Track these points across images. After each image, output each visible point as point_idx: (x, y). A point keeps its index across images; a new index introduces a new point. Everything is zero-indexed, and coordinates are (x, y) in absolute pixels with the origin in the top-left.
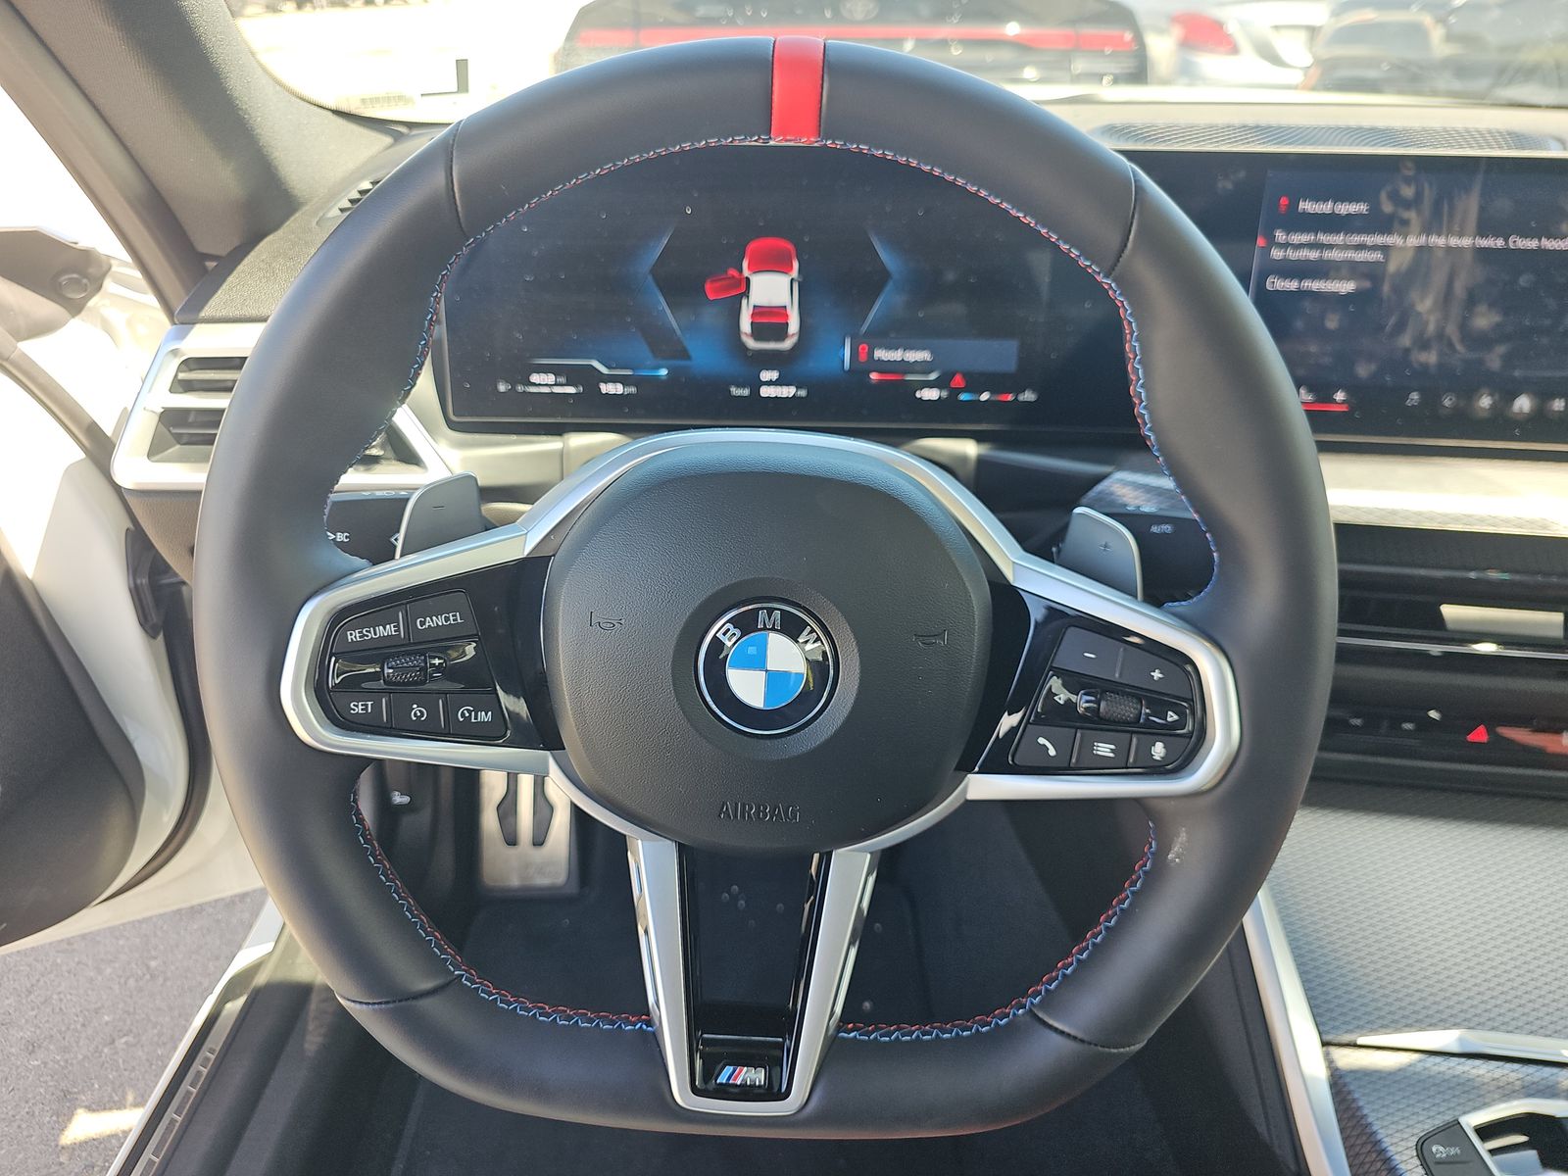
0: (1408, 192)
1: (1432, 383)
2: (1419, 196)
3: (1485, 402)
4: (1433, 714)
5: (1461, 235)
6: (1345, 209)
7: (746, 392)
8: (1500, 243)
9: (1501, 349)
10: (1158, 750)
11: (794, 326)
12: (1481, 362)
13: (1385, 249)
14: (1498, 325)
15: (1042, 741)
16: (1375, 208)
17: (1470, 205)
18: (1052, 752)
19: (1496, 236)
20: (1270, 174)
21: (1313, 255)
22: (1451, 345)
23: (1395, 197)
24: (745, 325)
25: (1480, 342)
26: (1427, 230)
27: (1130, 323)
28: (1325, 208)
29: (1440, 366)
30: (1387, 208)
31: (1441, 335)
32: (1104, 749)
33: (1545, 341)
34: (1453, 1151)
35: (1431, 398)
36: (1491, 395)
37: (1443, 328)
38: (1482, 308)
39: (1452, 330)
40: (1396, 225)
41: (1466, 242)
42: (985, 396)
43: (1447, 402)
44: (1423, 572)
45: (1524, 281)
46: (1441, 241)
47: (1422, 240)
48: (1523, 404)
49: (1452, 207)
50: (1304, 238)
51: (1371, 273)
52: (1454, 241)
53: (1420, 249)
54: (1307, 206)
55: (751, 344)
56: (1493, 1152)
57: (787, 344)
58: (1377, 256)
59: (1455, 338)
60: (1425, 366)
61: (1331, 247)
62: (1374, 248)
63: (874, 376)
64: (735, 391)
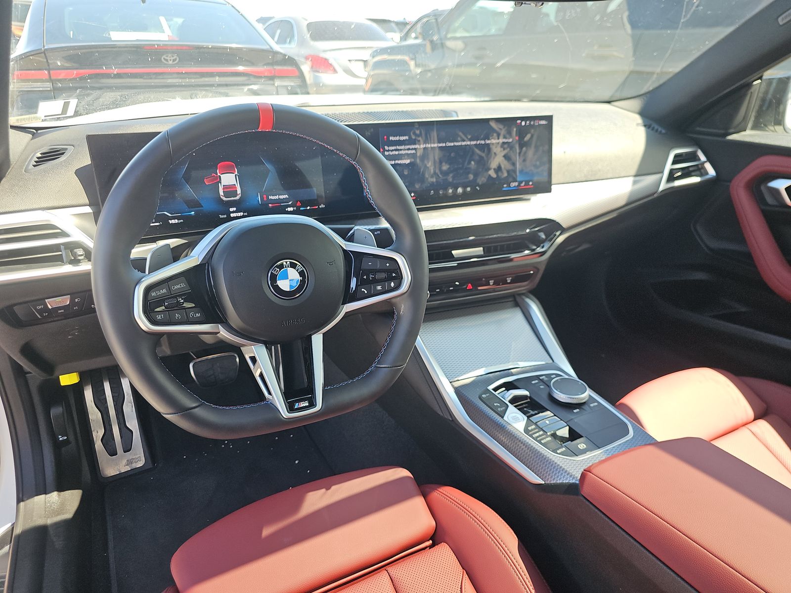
0: (418, 132)
1: (436, 187)
2: (420, 132)
3: (450, 191)
4: (457, 283)
5: (434, 143)
6: (402, 138)
7: (225, 216)
8: (444, 145)
9: (451, 175)
10: (392, 284)
11: (239, 191)
12: (447, 179)
13: (415, 149)
14: (449, 168)
15: (363, 290)
16: (410, 137)
17: (434, 134)
18: (366, 292)
19: (443, 143)
20: (380, 129)
21: (397, 153)
22: (438, 176)
23: (415, 133)
24: (221, 193)
25: (445, 173)
26: (425, 143)
27: (362, 173)
28: (397, 138)
29: (437, 181)
30: (413, 137)
31: (435, 173)
32: (379, 288)
33: (461, 171)
34: (487, 395)
35: (437, 192)
36: (451, 189)
37: (435, 171)
38: (444, 164)
39: (437, 171)
40: (417, 142)
41: (436, 145)
42: (308, 208)
43: (441, 193)
44: (445, 242)
45: (453, 155)
46: (429, 146)
47: (424, 146)
48: (460, 190)
49: (430, 136)
50: (393, 148)
51: (413, 156)
52: (433, 145)
53: (424, 148)
54: (391, 138)
55: (224, 199)
56: (498, 394)
57: (238, 198)
58: (413, 151)
59: (439, 174)
60: (433, 182)
61: (401, 150)
62: (412, 149)
63: (270, 205)
64: (221, 216)
